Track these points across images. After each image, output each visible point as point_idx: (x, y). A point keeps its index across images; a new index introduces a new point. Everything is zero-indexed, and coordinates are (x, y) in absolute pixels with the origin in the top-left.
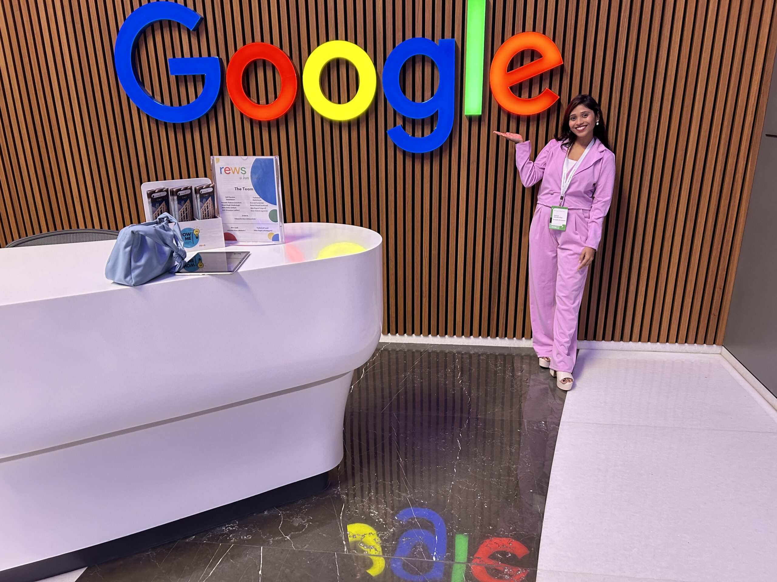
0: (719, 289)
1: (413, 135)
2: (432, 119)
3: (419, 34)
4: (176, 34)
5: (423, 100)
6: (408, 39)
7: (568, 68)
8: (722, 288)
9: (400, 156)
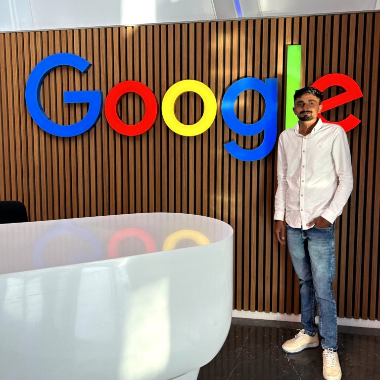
1: (244, 148)
2: (259, 137)
4: (71, 75)
5: (252, 123)
9: (233, 164)
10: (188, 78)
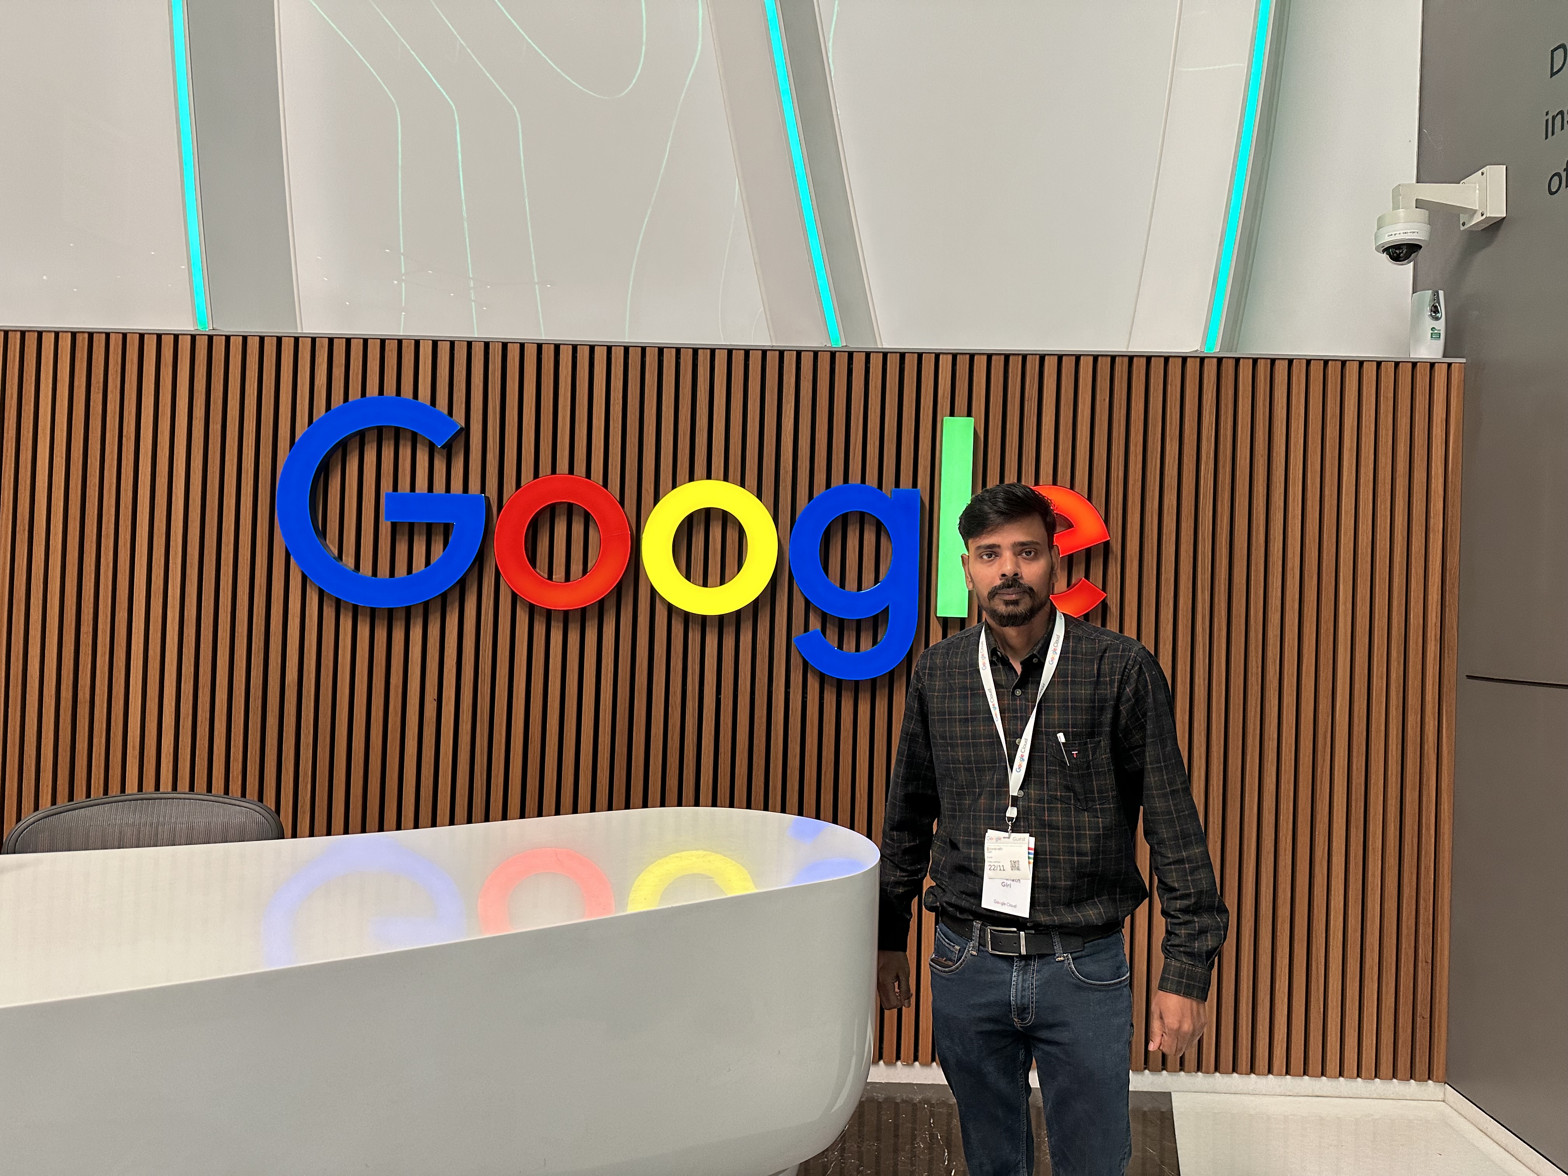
0: (1424, 963)
1: (840, 647)
2: (876, 622)
3: (855, 478)
4: (405, 453)
5: (860, 588)
6: (836, 485)
7: (1116, 547)
8: (1430, 961)
9: (813, 685)
10: (709, 477)
